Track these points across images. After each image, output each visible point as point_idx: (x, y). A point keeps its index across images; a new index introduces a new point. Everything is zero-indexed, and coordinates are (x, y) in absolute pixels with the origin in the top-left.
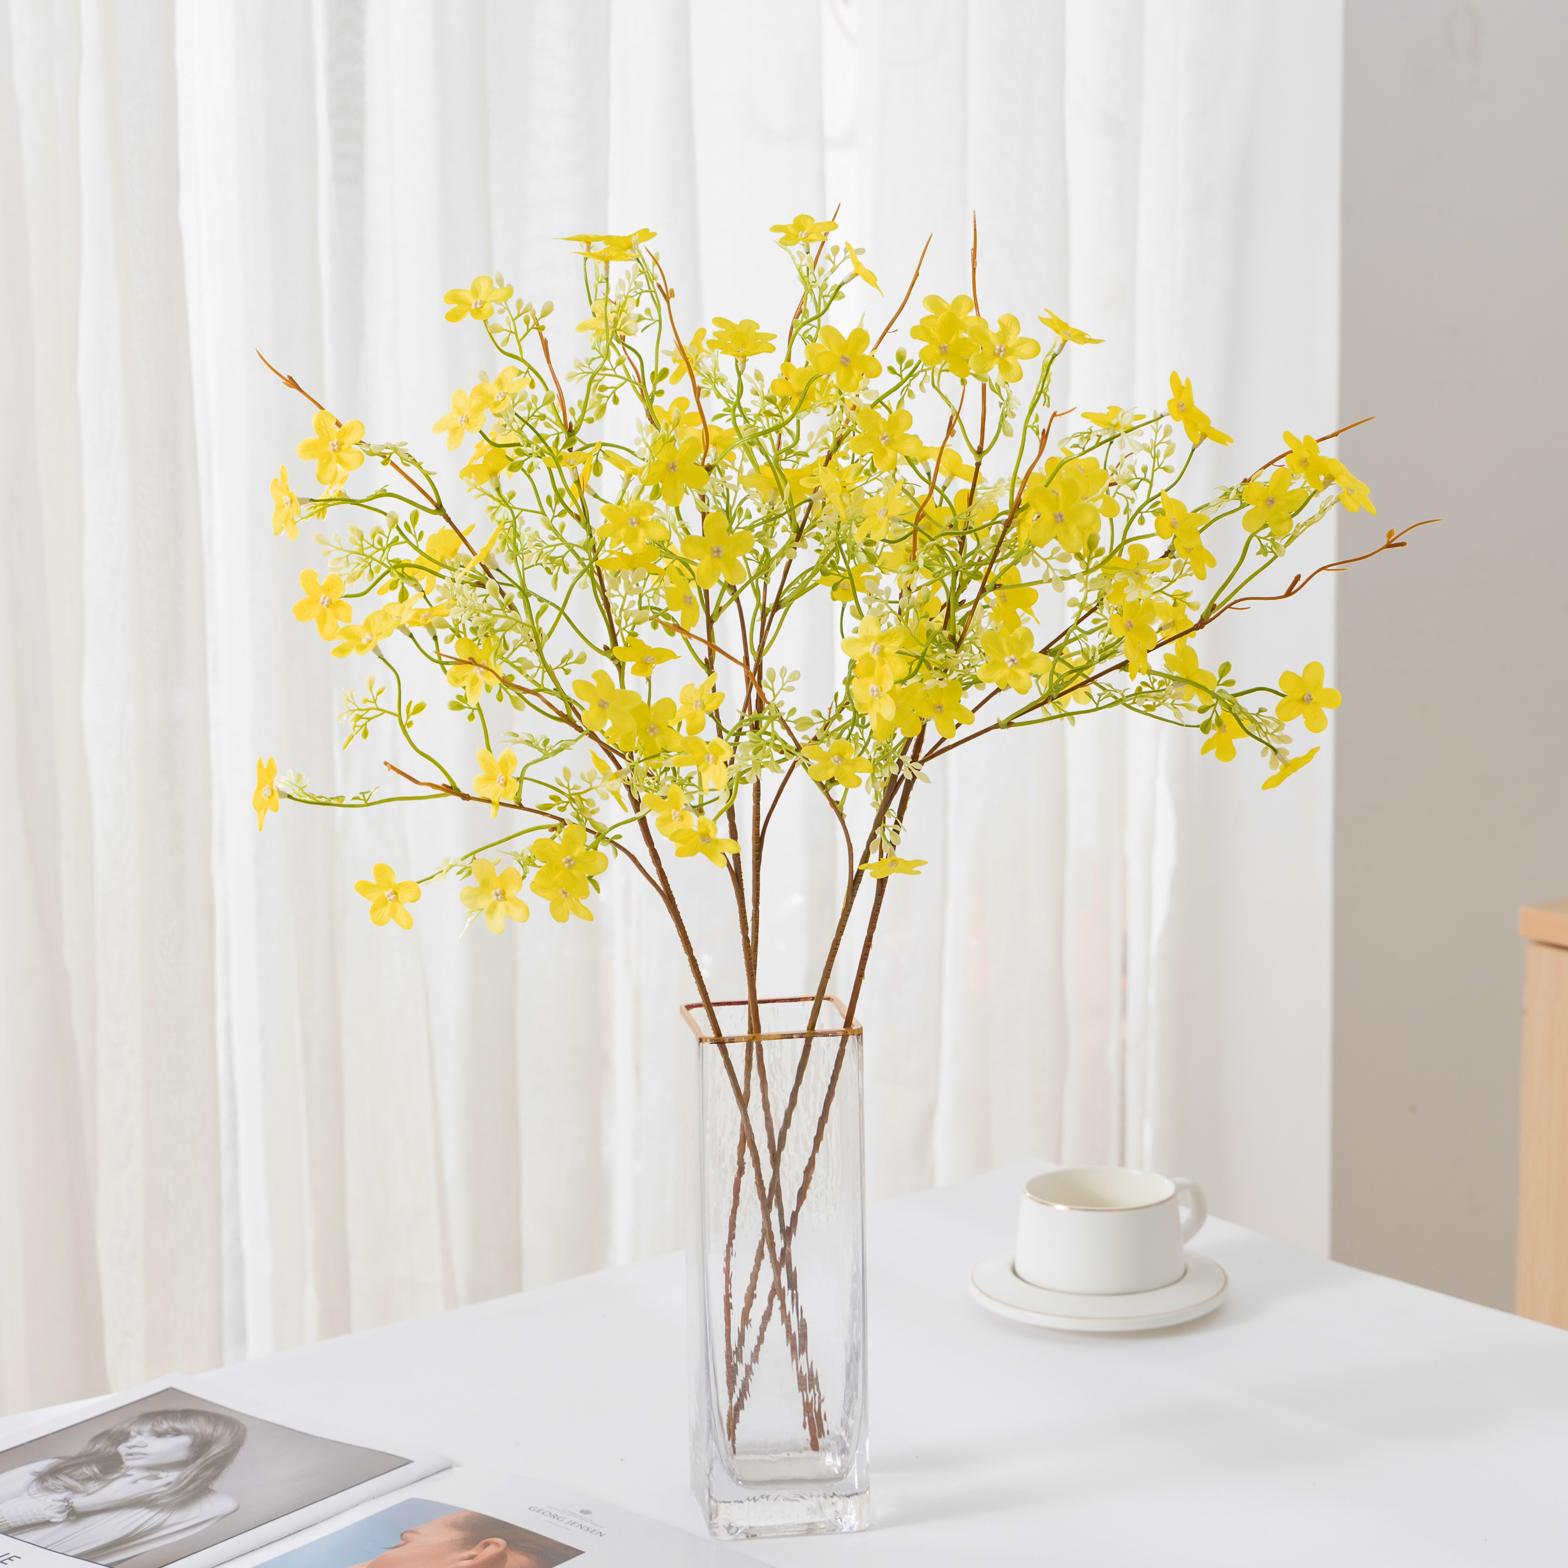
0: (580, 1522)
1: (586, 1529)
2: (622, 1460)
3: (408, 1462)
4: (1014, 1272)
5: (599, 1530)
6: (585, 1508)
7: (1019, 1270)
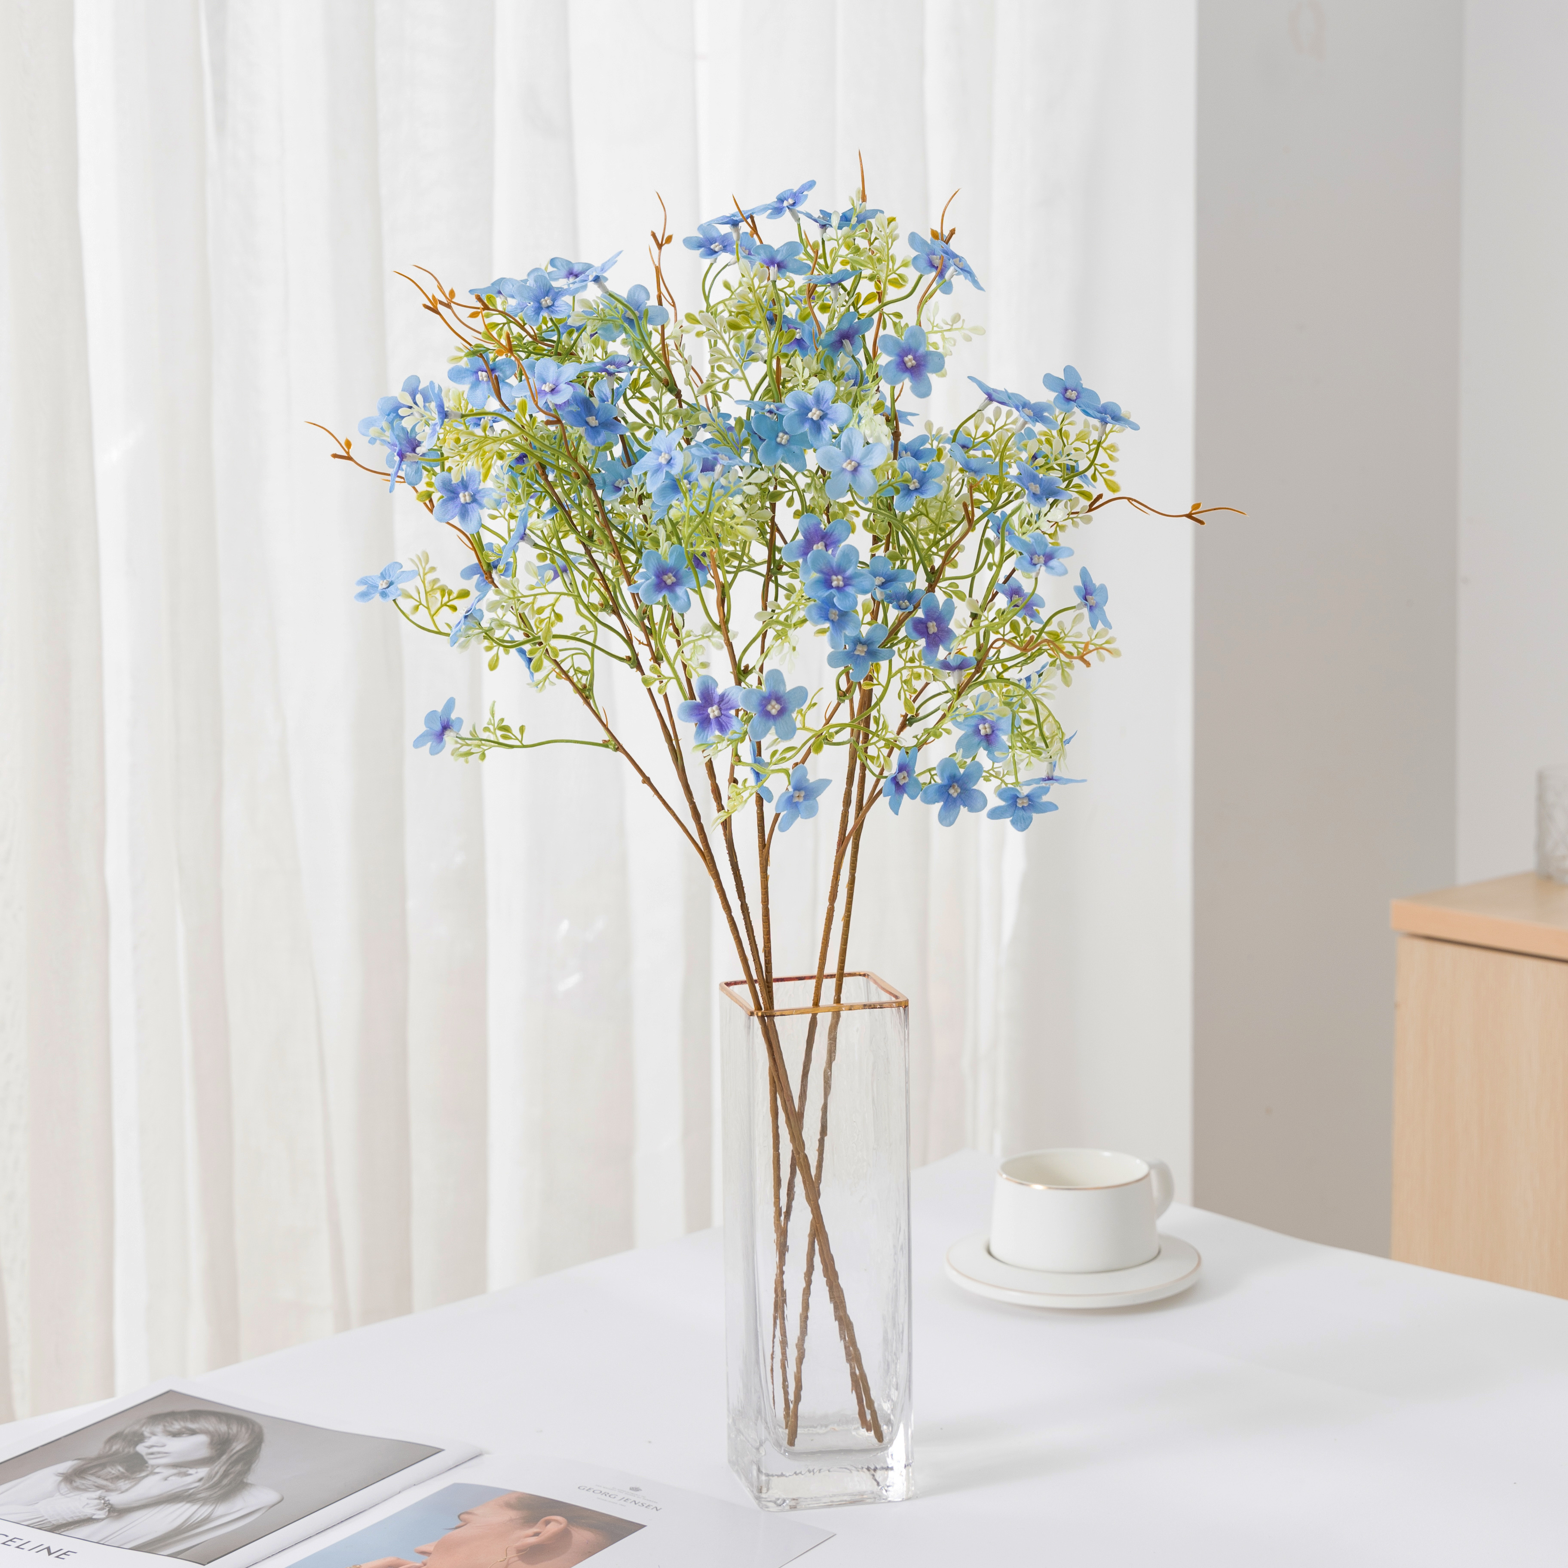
0: (633, 1498)
1: (640, 1504)
2: (650, 1442)
3: (439, 1451)
4: (989, 1252)
5: (654, 1505)
6: (634, 1486)
7: (994, 1250)
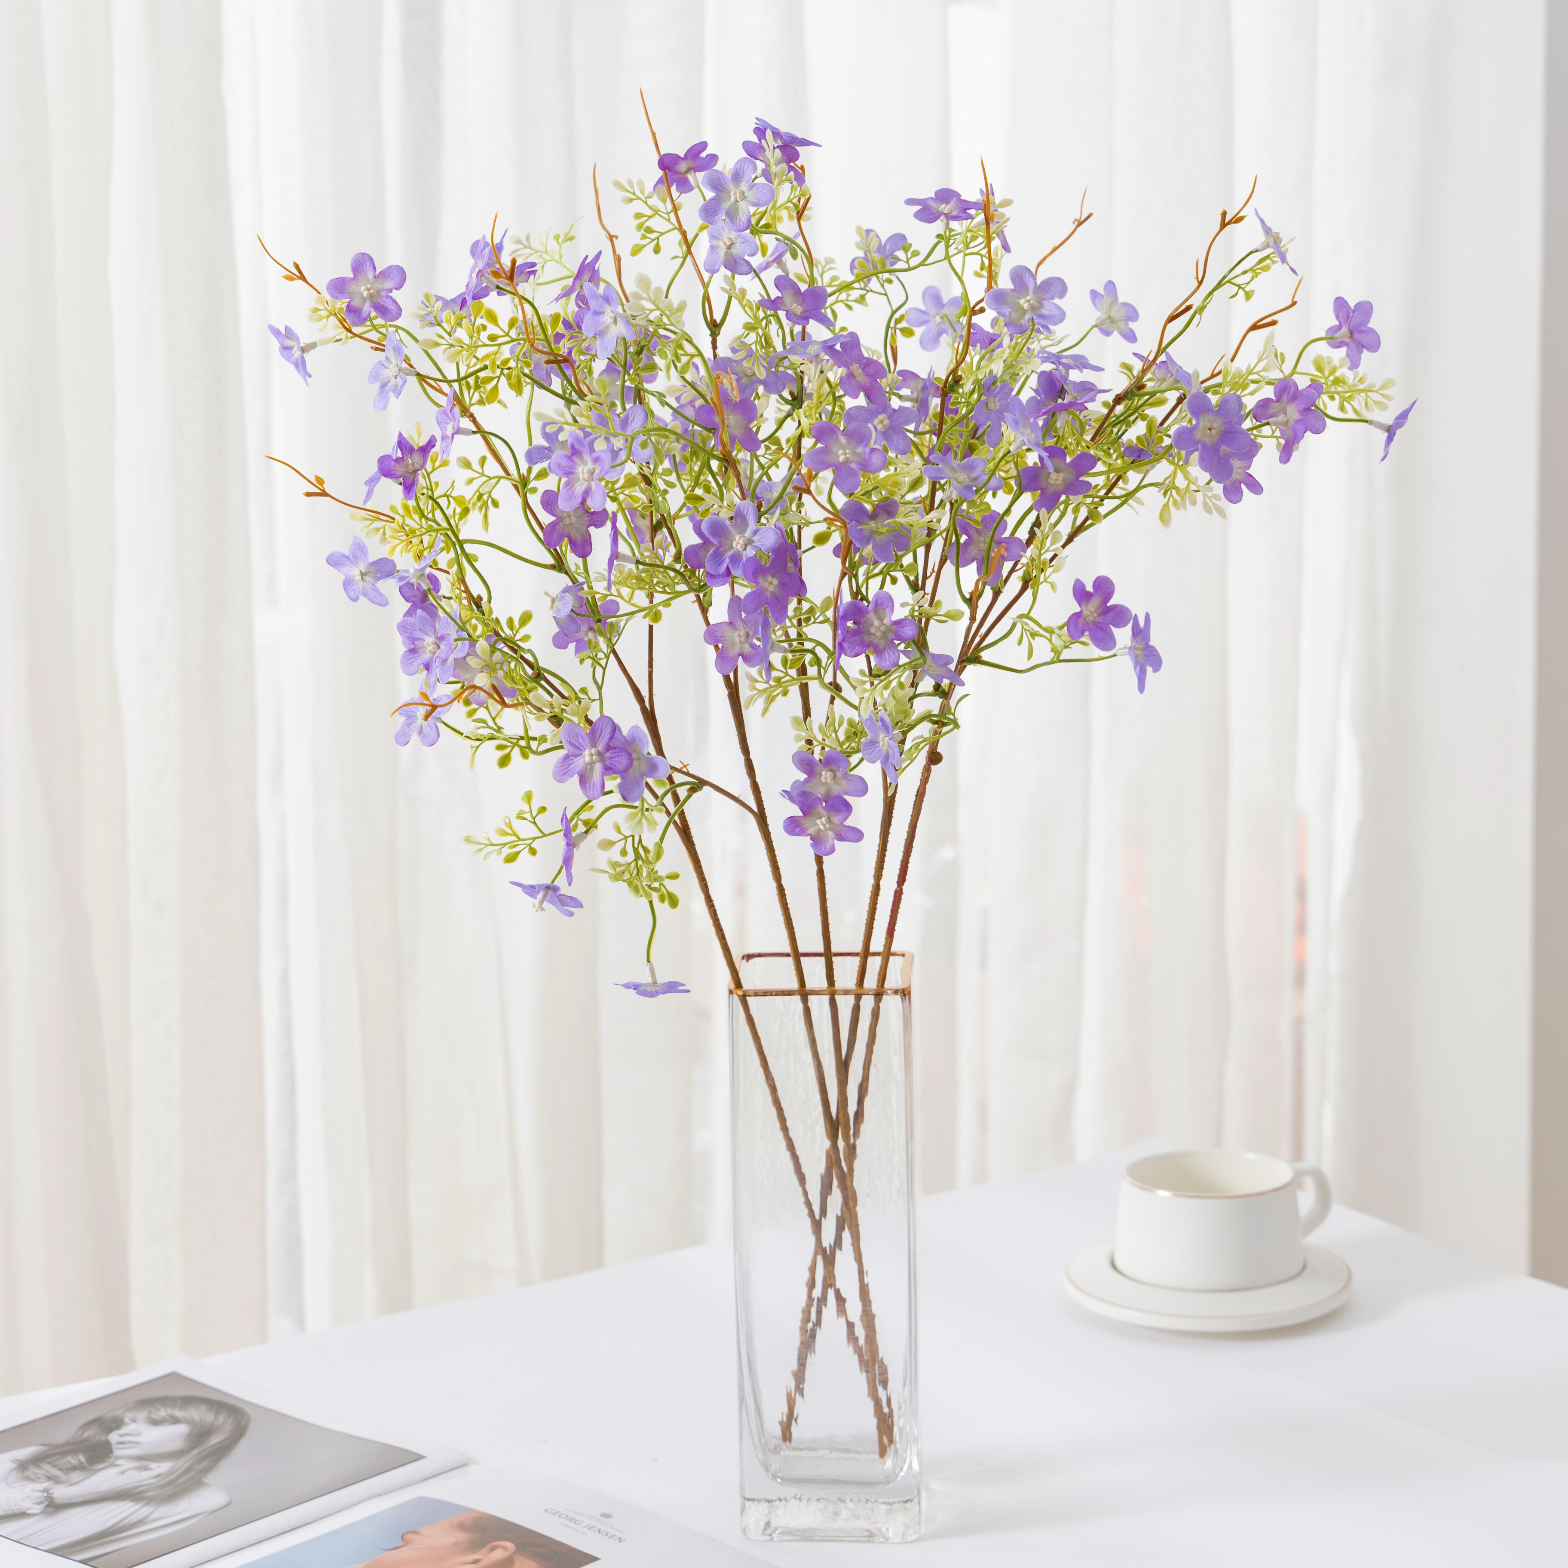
0: (599, 1526)
1: (604, 1534)
2: (656, 1460)
3: (420, 1457)
4: (1113, 1266)
5: (619, 1535)
6: (606, 1511)
7: (1119, 1263)
